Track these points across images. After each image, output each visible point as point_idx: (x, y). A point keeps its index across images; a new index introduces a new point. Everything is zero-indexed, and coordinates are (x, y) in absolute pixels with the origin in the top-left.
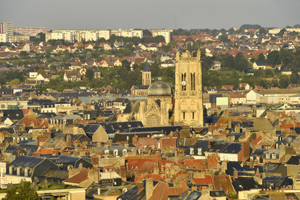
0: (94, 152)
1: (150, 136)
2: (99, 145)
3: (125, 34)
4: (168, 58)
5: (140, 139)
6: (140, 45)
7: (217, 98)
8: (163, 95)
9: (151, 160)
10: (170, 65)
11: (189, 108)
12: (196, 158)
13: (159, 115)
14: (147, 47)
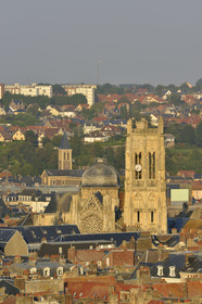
0: (14, 272)
1: (94, 248)
2: (18, 261)
3: (25, 91)
4: (95, 129)
5: (80, 252)
6: (49, 108)
7: (172, 190)
8: (105, 186)
9: (103, 284)
10: (98, 139)
11: (146, 206)
12: (168, 280)
13: (101, 215)
14: (60, 111)
